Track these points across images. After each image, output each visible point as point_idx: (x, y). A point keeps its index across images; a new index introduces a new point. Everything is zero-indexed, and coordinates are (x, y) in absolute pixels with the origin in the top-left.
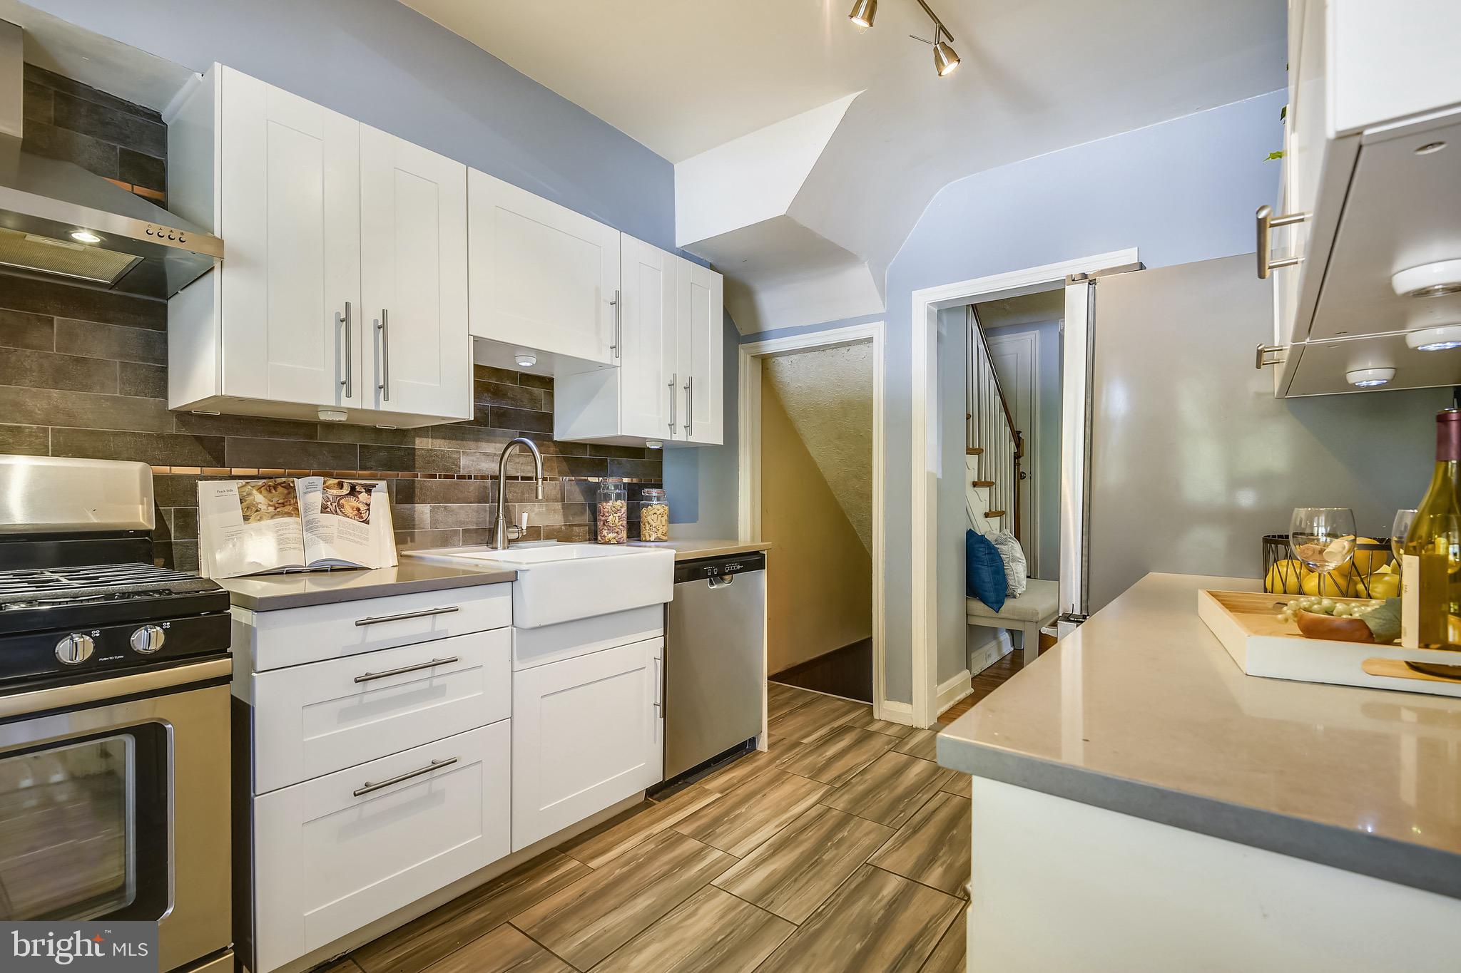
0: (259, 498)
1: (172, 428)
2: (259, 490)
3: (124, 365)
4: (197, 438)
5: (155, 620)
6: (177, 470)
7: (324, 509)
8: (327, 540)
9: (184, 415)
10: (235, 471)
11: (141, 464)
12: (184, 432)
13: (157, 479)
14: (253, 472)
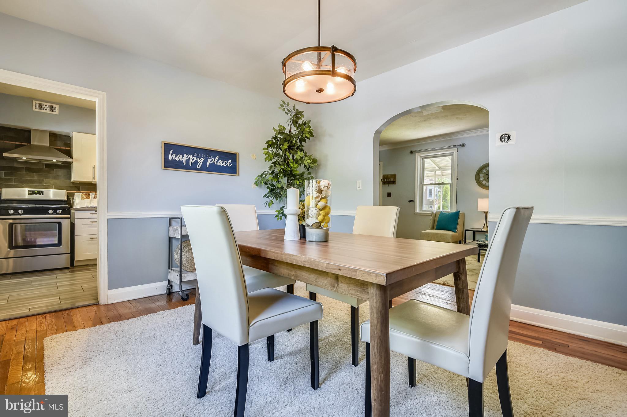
0: (84, 196)
1: (71, 185)
2: (84, 195)
3: (64, 175)
4: (76, 187)
5: (52, 210)
6: (72, 192)
7: (94, 198)
8: (93, 203)
9: (74, 183)
10: (82, 192)
11: (65, 190)
12: (73, 186)
13: (68, 193)
14: (85, 192)
